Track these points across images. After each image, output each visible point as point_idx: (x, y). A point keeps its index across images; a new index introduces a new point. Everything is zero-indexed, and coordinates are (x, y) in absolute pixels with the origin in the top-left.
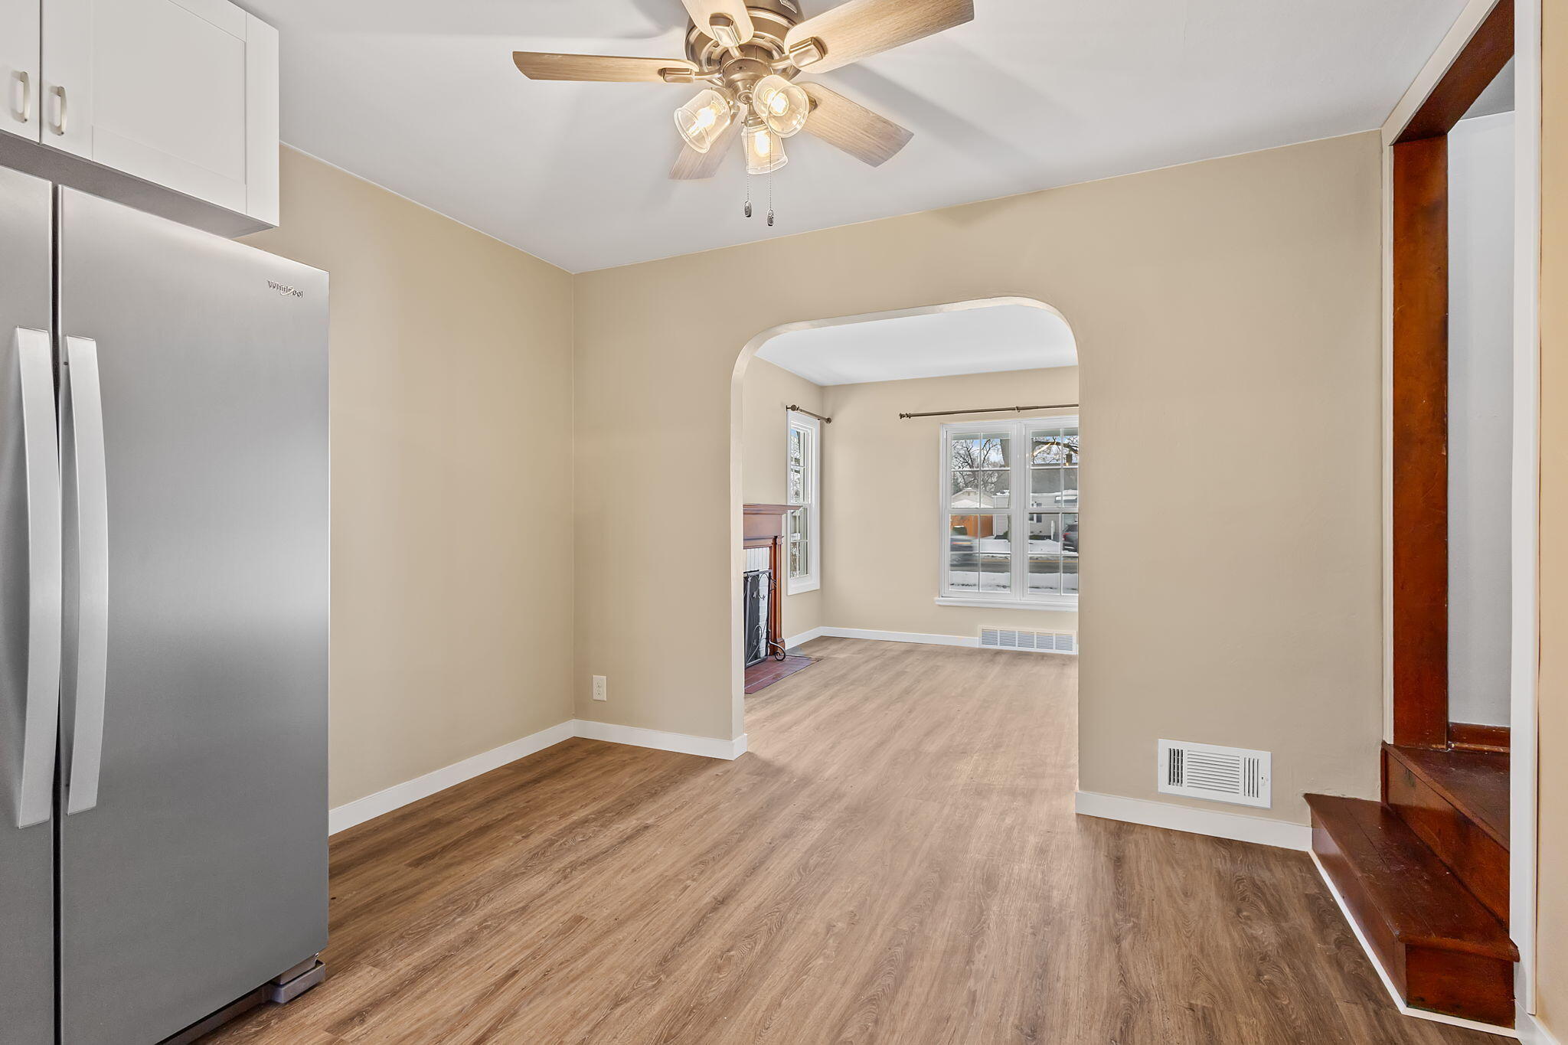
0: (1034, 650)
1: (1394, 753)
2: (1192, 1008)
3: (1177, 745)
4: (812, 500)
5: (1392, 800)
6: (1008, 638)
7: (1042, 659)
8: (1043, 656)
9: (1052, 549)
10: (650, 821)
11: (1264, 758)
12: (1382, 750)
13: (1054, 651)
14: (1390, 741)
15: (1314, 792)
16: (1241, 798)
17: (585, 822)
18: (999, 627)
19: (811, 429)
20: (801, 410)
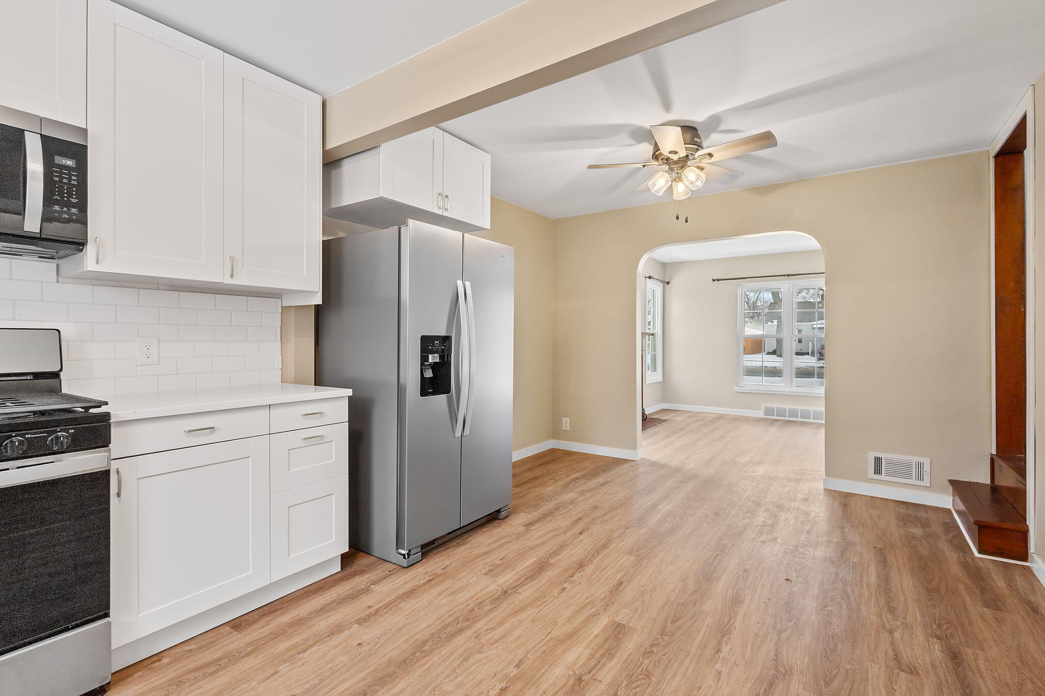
0: (799, 419)
1: (996, 459)
2: (875, 547)
3: (878, 455)
4: (658, 330)
5: (996, 483)
6: (781, 412)
7: (804, 424)
8: (804, 423)
9: (810, 362)
10: (609, 479)
11: (926, 462)
12: (991, 458)
13: (811, 420)
14: (994, 452)
15: (954, 479)
16: (913, 481)
17: (578, 478)
18: (775, 405)
19: (658, 288)
20: (654, 279)
